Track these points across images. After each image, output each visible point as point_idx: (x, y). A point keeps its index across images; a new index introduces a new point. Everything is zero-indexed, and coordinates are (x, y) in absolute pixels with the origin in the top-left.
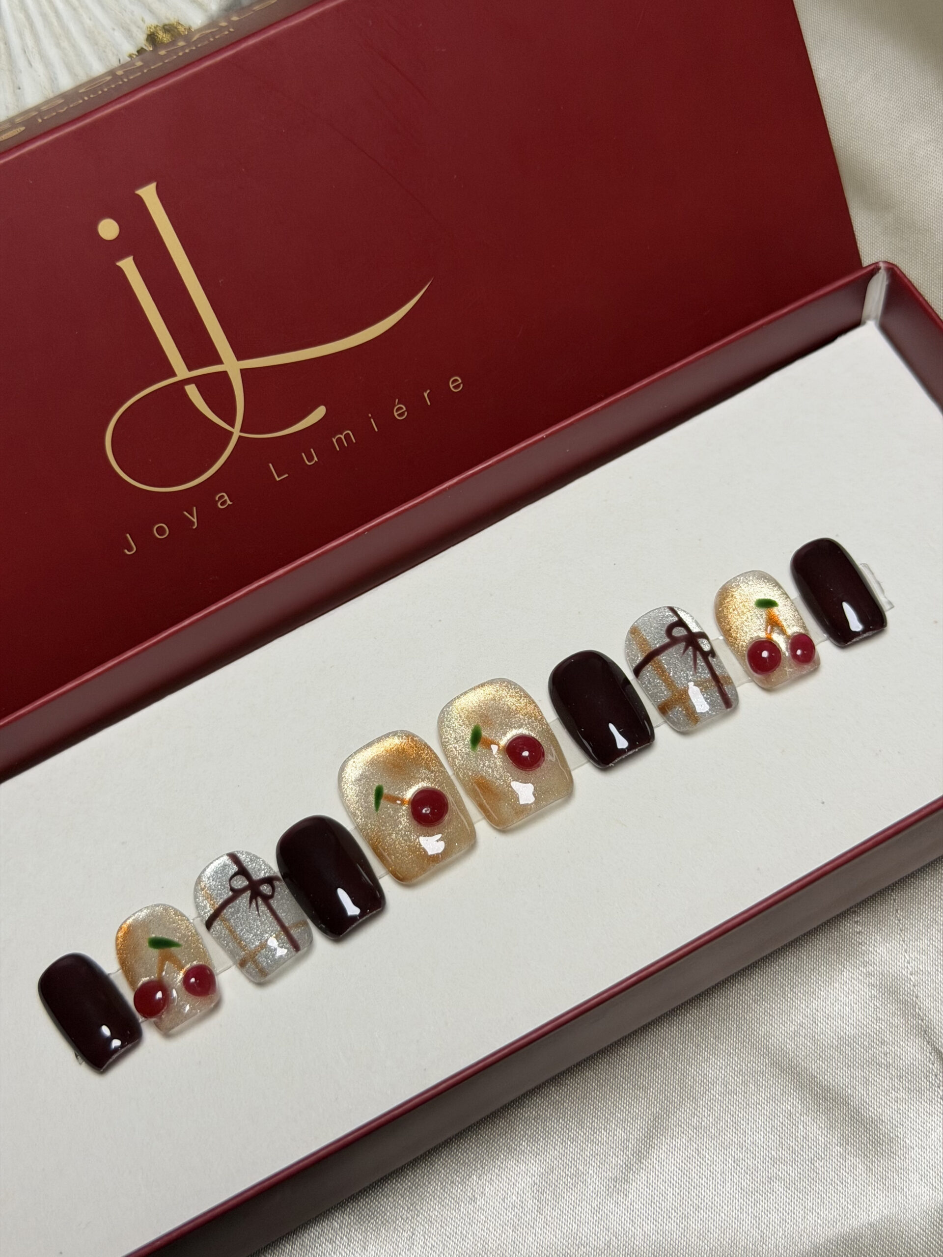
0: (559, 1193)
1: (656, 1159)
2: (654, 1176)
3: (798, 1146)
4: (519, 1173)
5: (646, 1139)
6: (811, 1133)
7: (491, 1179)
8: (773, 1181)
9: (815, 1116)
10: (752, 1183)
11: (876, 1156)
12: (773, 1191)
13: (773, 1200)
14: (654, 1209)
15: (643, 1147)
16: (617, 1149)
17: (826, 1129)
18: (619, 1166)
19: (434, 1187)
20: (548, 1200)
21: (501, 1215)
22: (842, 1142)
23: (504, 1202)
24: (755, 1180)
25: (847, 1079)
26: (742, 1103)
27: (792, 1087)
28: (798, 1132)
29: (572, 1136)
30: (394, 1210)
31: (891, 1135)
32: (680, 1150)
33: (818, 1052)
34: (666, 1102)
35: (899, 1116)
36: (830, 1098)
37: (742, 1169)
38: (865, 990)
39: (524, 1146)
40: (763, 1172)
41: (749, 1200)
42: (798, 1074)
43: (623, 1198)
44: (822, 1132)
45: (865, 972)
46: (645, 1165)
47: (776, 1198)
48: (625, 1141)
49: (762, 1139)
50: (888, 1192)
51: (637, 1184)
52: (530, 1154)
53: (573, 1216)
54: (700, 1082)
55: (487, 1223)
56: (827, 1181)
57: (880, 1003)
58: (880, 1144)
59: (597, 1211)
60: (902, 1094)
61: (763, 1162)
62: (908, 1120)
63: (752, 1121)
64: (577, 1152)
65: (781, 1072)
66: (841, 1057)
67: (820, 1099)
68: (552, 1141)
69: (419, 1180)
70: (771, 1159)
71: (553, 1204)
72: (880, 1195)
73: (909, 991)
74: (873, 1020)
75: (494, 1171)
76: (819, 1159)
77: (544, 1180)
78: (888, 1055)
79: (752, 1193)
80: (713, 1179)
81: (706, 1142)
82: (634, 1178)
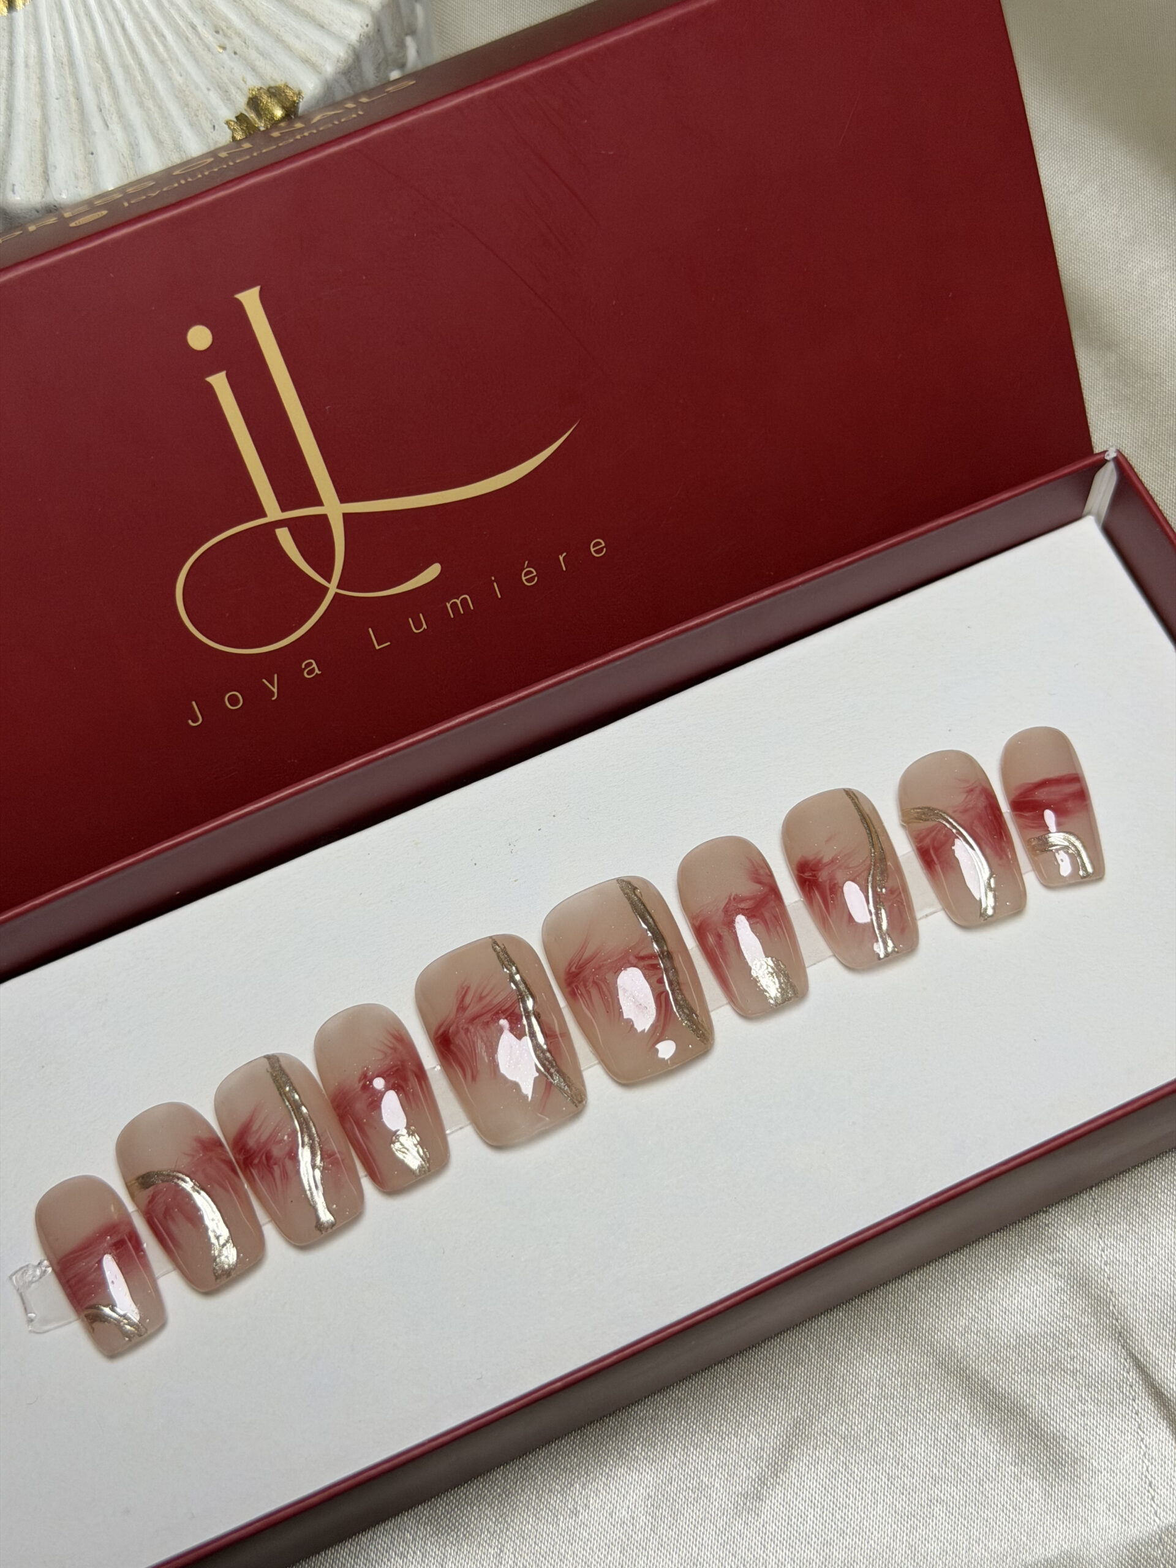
0: (678, 1509)
1: (795, 1473)
2: (792, 1493)
3: (964, 1464)
4: (631, 1483)
5: (784, 1449)
6: (981, 1448)
7: (597, 1489)
8: (934, 1504)
9: (987, 1428)
10: (909, 1505)
11: (1057, 1480)
12: (933, 1516)
13: (932, 1527)
14: (791, 1532)
15: (780, 1458)
16: (749, 1460)
17: (999, 1445)
18: (750, 1480)
19: (529, 1496)
20: (665, 1516)
21: (607, 1532)
22: (1017, 1461)
23: (612, 1517)
24: (912, 1502)
25: (1025, 1387)
26: (900, 1409)
27: (960, 1393)
28: (965, 1447)
29: (696, 1441)
30: (480, 1522)
31: (1076, 1454)
32: (824, 1463)
33: (993, 1352)
34: (809, 1404)
35: (1085, 1432)
36: (1005, 1408)
37: (897, 1488)
38: (1051, 1281)
39: (638, 1451)
40: (922, 1493)
41: (904, 1526)
42: (968, 1378)
43: (754, 1518)
44: (994, 1448)
45: (1051, 1259)
46: (782, 1480)
47: (936, 1524)
48: (759, 1450)
49: (923, 1454)
50: (1070, 1522)
51: (771, 1502)
52: (645, 1461)
53: (693, 1537)
54: (850, 1382)
55: (591, 1542)
56: (997, 1506)
57: (1068, 1297)
58: (1062, 1464)
59: (722, 1532)
60: (1091, 1407)
61: (922, 1481)
62: (1096, 1438)
64: (701, 1460)
65: (948, 1374)
66: (1020, 1359)
67: (993, 1408)
68: (672, 1446)
69: (510, 1487)
70: (932, 1478)
71: (670, 1522)
72: (1060, 1526)
73: (1102, 1284)
74: (1058, 1317)
75: (601, 1480)
76: (989, 1480)
77: (661, 1493)
78: (1075, 1360)
79: (908, 1517)
80: (862, 1499)
81: (856, 1455)
82: (768, 1495)
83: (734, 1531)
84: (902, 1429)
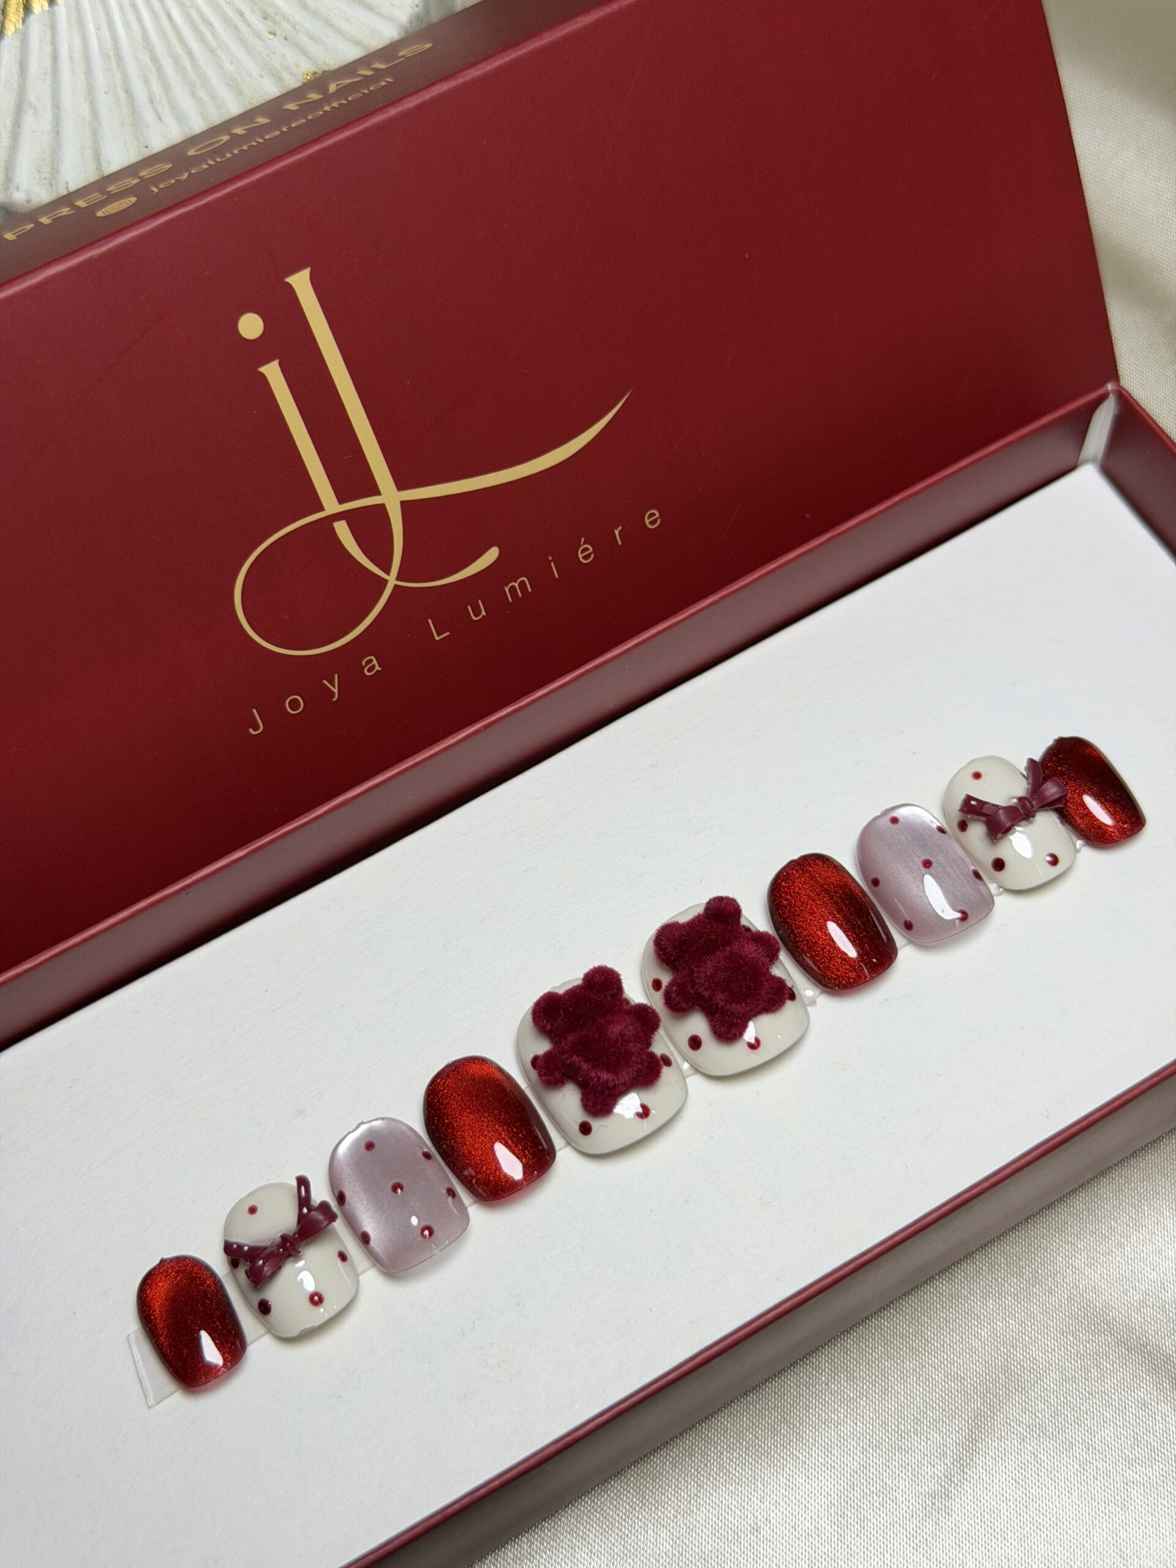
1: (983, 1468)
2: (982, 1488)
5: (967, 1443)
7: (776, 1502)
8: (1131, 1487)
10: (1105, 1491)
12: (1132, 1499)
13: (1132, 1510)
15: (965, 1452)
16: (932, 1457)
20: (851, 1524)
23: (795, 1530)
24: (1108, 1487)
26: (1084, 1392)
27: (1144, 1370)
28: (1155, 1425)
32: (1011, 1454)
34: (988, 1395)
37: (1091, 1474)
40: (1116, 1476)
41: (1103, 1512)
42: (1150, 1354)
43: (945, 1518)
46: (970, 1476)
47: (1135, 1507)
48: (942, 1447)
49: (1112, 1435)
51: (961, 1499)
54: (1029, 1368)
59: (913, 1536)
61: (1117, 1464)
63: (1098, 1414)
65: (1128, 1352)
70: (1126, 1460)
71: (857, 1529)
79: (1106, 1503)
80: (1056, 1488)
81: (1043, 1443)
82: (956, 1493)
83: (926, 1533)
84: (1088, 1413)
